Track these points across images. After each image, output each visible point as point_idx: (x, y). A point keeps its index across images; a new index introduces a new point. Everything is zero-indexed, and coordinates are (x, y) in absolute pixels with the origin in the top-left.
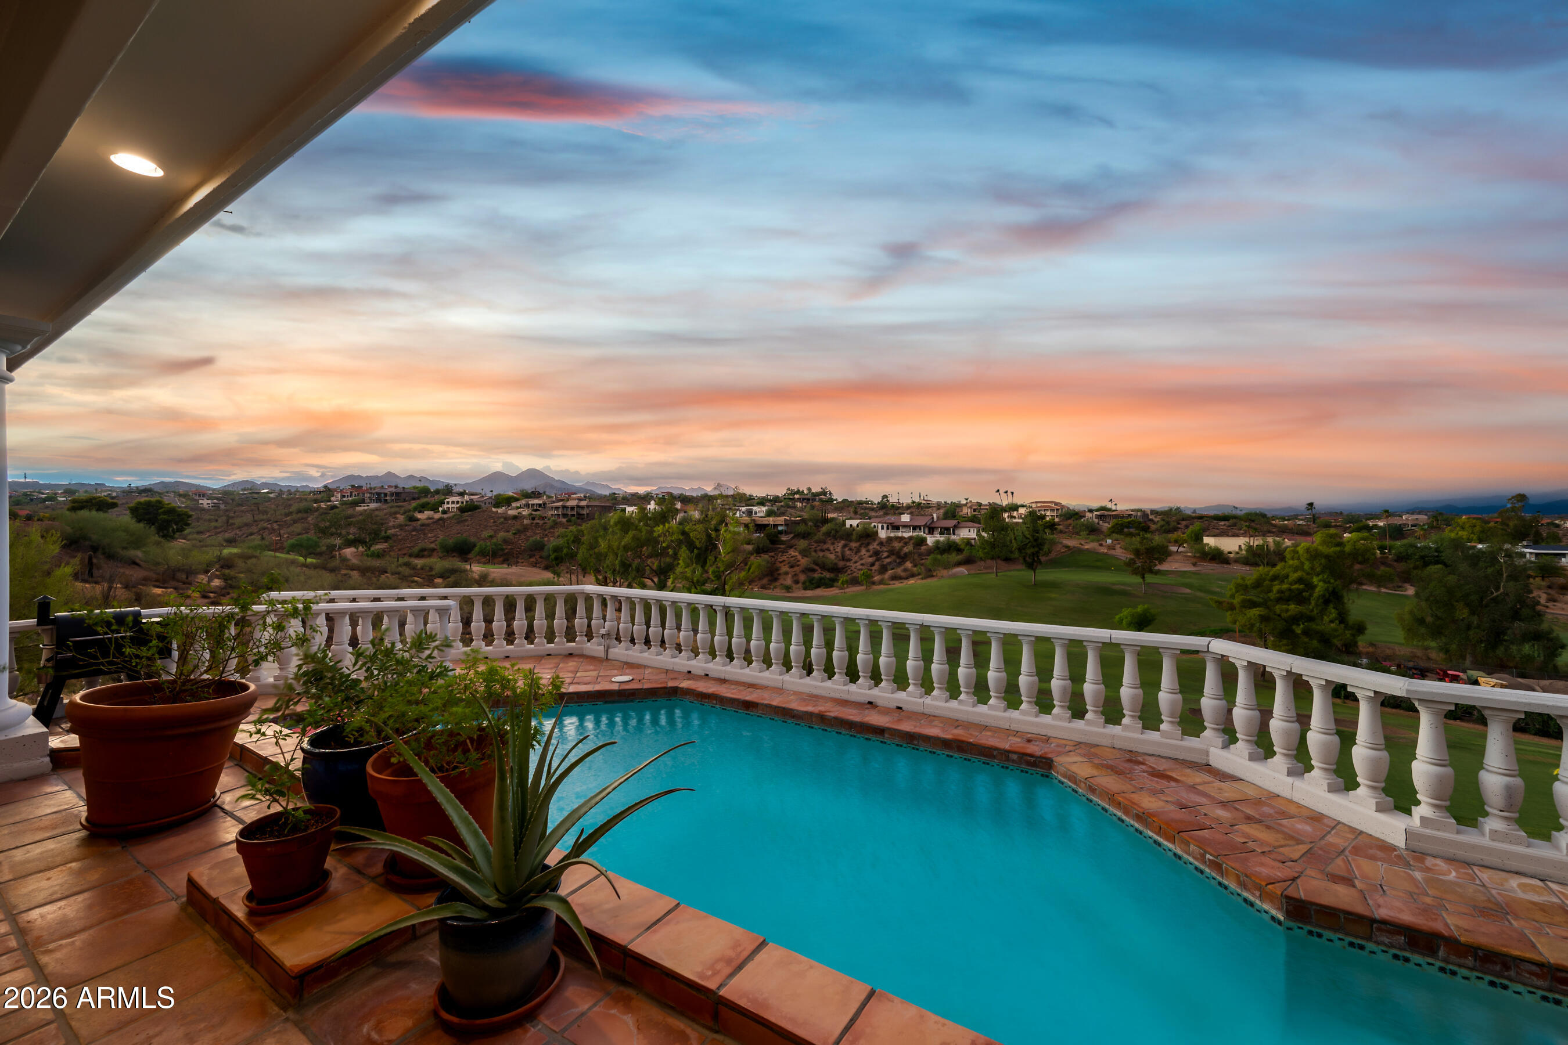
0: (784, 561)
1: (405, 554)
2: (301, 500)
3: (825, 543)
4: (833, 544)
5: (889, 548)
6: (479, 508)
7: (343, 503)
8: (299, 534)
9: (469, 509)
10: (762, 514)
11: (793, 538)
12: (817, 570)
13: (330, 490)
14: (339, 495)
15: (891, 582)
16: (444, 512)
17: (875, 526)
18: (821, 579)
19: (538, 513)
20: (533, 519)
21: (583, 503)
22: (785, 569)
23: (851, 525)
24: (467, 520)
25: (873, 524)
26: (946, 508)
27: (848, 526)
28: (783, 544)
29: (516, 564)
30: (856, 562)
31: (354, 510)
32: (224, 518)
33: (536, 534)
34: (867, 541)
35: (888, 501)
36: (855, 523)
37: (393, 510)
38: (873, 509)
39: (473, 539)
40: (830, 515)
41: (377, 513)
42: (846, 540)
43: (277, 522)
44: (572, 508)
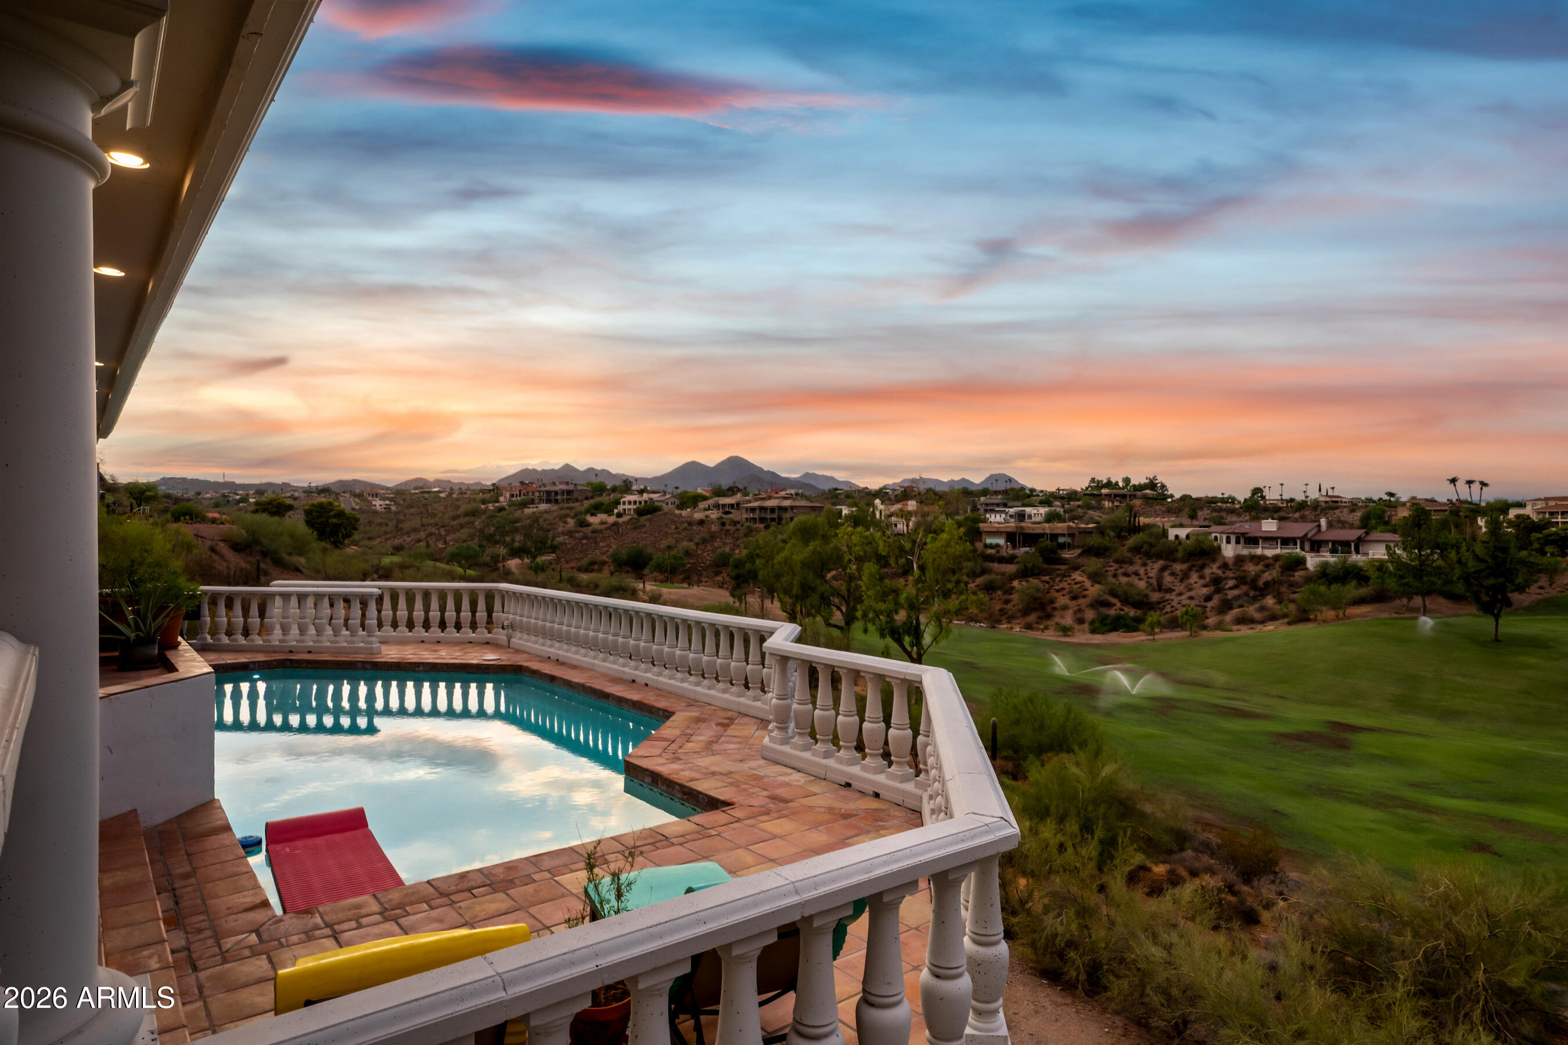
0: (1063, 589)
1: (573, 568)
2: (470, 500)
3: (1131, 563)
4: (1144, 565)
5: (1238, 574)
6: (660, 510)
7: (512, 504)
8: (464, 541)
9: (648, 510)
10: (1038, 519)
11: (1080, 555)
12: (1115, 605)
13: (498, 488)
14: (508, 495)
15: (1235, 628)
16: (619, 515)
17: (1216, 538)
18: (1119, 618)
19: (730, 516)
20: (723, 524)
21: (787, 503)
22: (1062, 600)
23: (1177, 537)
24: (644, 526)
25: (1213, 535)
26: (1366, 510)
27: (1171, 537)
28: (1064, 564)
29: (699, 583)
30: (1180, 594)
31: (522, 512)
32: (394, 522)
33: (725, 544)
34: (1200, 562)
35: (1263, 498)
36: (1183, 533)
37: (563, 512)
38: (1232, 511)
39: (650, 550)
40: (1143, 520)
41: (546, 516)
42: (1166, 559)
43: (444, 526)
44: (772, 510)
